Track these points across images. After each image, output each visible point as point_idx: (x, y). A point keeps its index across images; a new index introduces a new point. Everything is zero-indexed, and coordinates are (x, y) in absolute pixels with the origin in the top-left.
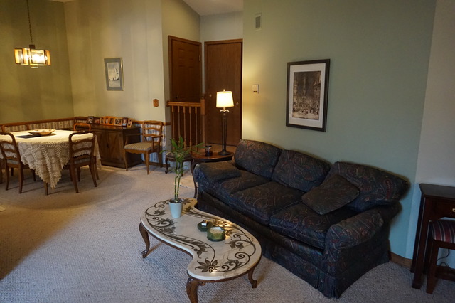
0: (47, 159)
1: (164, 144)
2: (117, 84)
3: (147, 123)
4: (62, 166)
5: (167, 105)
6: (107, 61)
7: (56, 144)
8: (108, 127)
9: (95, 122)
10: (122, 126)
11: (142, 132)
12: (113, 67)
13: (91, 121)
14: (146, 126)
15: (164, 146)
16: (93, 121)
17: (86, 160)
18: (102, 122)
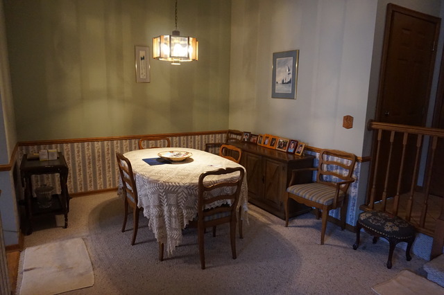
0: (166, 208)
1: (354, 191)
2: (288, 89)
3: (328, 153)
4: (186, 223)
5: (369, 128)
6: (276, 55)
7: (180, 187)
8: (267, 153)
9: (252, 140)
10: (288, 153)
11: (317, 165)
12: (285, 63)
13: (246, 138)
14: (325, 156)
15: (352, 195)
16: (249, 139)
17: (224, 215)
18: (260, 142)
